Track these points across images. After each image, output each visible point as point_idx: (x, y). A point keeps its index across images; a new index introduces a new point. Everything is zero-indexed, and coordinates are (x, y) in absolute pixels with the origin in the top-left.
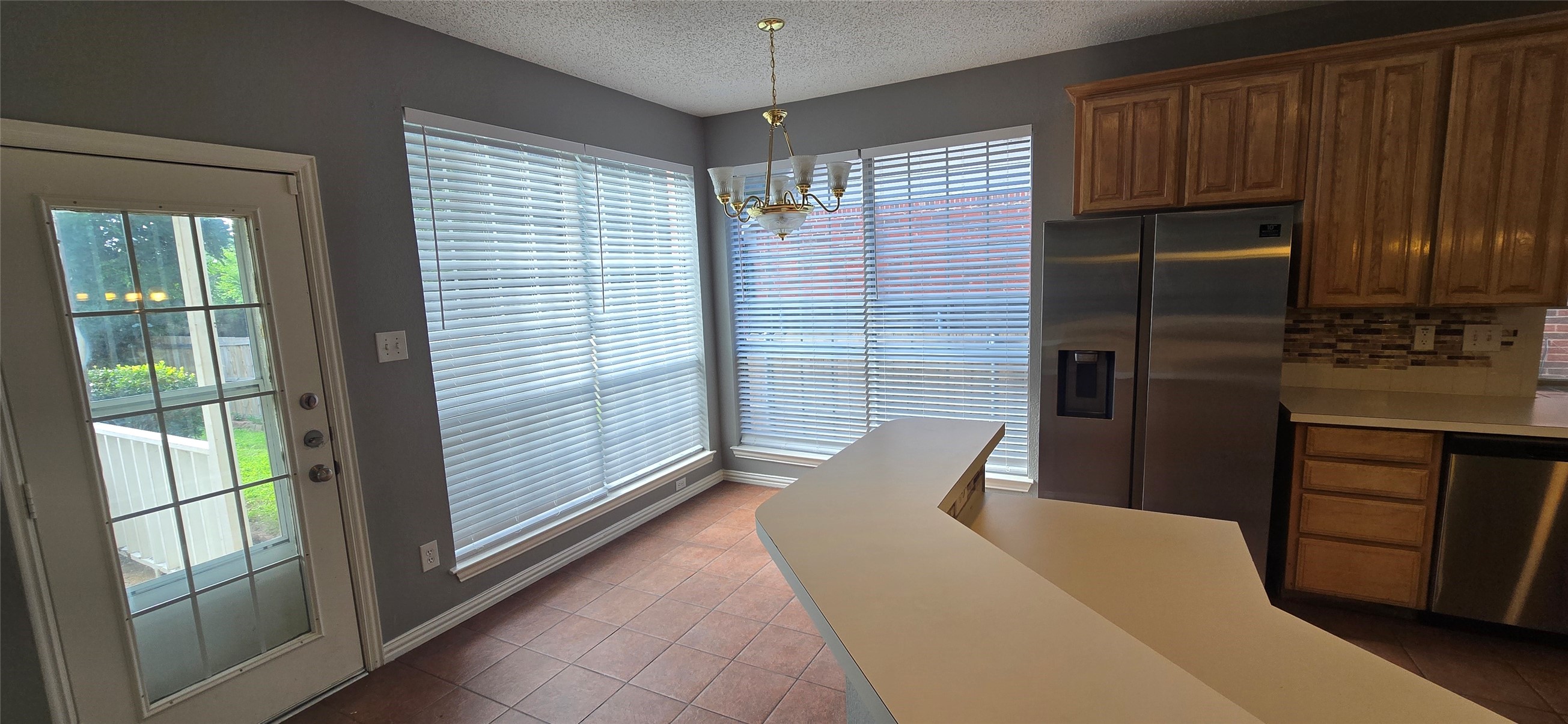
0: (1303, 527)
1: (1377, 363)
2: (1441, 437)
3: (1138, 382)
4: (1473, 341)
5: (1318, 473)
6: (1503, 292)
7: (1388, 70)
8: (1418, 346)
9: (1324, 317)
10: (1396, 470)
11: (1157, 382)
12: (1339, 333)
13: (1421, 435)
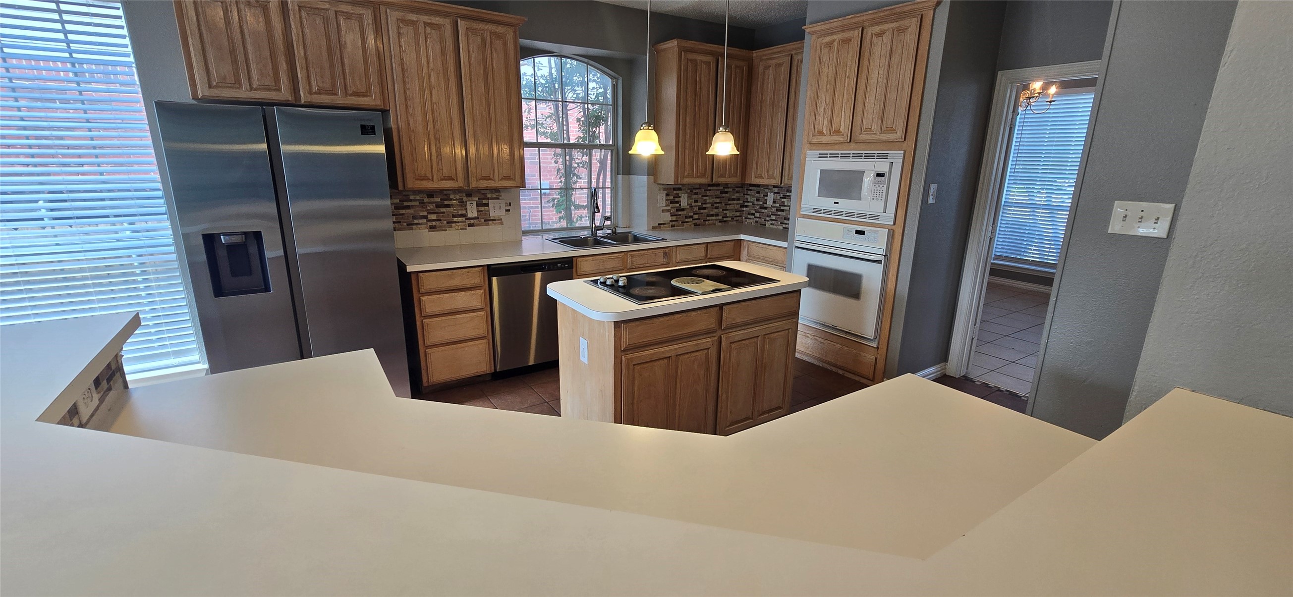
0: (428, 343)
1: (451, 227)
2: (486, 267)
3: (288, 257)
4: (495, 209)
5: (429, 304)
6: (502, 179)
7: (426, 24)
8: (470, 215)
9: (418, 198)
10: (468, 293)
11: (304, 256)
12: (429, 208)
13: (477, 269)
